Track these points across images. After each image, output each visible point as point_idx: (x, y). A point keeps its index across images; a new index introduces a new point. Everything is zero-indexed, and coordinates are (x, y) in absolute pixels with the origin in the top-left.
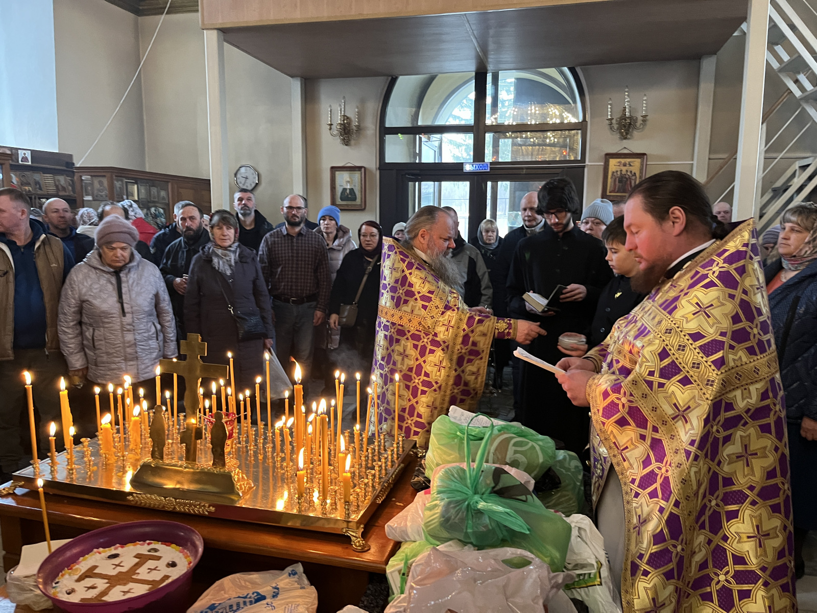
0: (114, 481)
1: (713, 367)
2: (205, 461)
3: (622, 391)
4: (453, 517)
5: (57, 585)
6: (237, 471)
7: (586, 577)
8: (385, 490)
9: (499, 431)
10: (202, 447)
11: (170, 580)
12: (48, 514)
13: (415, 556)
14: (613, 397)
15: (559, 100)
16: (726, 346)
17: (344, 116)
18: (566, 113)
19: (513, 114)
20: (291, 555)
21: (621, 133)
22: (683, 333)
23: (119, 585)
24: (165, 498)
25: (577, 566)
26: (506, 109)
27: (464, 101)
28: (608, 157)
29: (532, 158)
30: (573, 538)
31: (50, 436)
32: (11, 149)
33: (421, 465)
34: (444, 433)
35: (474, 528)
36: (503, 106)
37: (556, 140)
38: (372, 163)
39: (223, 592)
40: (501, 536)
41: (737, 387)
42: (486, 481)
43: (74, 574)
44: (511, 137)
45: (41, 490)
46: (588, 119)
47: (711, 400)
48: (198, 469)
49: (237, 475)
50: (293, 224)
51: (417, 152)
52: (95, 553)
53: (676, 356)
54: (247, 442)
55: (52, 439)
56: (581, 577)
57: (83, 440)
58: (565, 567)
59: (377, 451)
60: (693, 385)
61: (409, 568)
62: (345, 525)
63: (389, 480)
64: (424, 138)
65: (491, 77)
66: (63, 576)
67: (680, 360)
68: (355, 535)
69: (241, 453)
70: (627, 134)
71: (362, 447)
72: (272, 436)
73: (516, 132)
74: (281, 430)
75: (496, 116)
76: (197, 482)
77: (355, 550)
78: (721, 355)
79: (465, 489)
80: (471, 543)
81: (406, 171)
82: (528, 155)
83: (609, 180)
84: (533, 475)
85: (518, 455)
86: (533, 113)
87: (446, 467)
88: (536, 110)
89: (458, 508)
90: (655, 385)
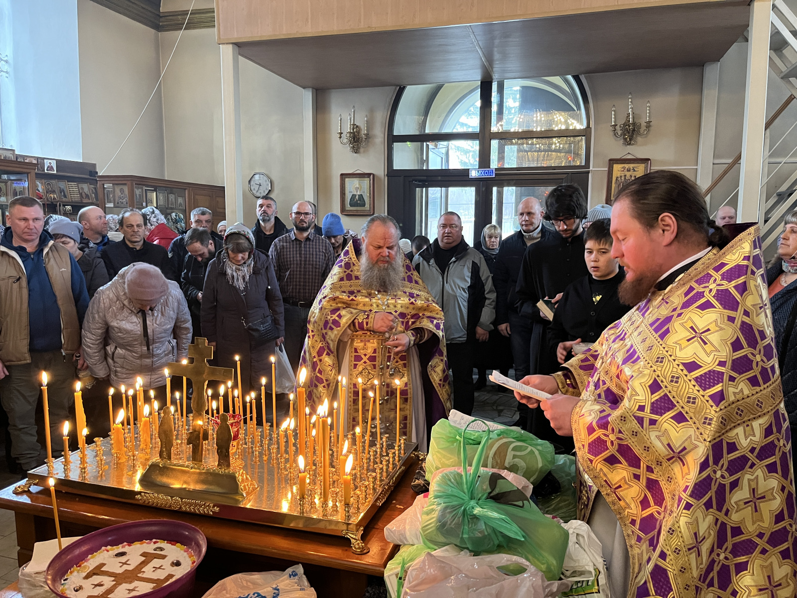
0: (124, 480)
1: (711, 402)
2: (211, 461)
3: (609, 427)
4: (449, 522)
5: (65, 582)
6: (241, 472)
7: (584, 584)
8: (385, 492)
9: (499, 435)
10: (210, 448)
11: (174, 579)
12: (59, 511)
13: (412, 560)
14: (599, 433)
15: (565, 107)
16: (726, 378)
17: (354, 125)
18: (571, 120)
19: (519, 121)
20: (292, 556)
21: (625, 139)
22: (677, 362)
23: (125, 583)
24: (172, 497)
25: (575, 573)
26: (512, 116)
27: (472, 108)
28: (612, 162)
29: (537, 164)
30: (571, 544)
31: (63, 436)
32: (37, 158)
33: (422, 468)
34: (444, 437)
35: (470, 533)
36: (510, 113)
37: (561, 146)
38: (380, 171)
39: (224, 592)
40: (496, 542)
41: (739, 424)
42: (482, 486)
43: (82, 572)
44: (516, 144)
45: (52, 489)
46: (592, 125)
47: (710, 442)
48: (203, 469)
49: (241, 476)
50: (301, 229)
51: (425, 159)
52: (104, 551)
53: (668, 388)
54: (253, 443)
55: (66, 438)
56: (579, 585)
57: (96, 439)
58: (563, 574)
59: (379, 453)
60: (689, 423)
61: (406, 572)
62: (344, 527)
63: (389, 483)
64: (431, 145)
65: (496, 85)
66: (71, 573)
67: (674, 393)
68: (355, 537)
69: (247, 454)
70: (631, 140)
71: (364, 449)
72: (277, 438)
73: (523, 138)
74: (286, 431)
75: (502, 123)
76: (203, 482)
77: (355, 553)
78: (720, 389)
79: (461, 494)
80: (467, 548)
81: (414, 178)
82: (533, 161)
83: (613, 185)
84: (532, 480)
85: (516, 460)
86: (538, 120)
87: (445, 471)
88: (541, 118)
89: (454, 513)
90: (646, 423)
